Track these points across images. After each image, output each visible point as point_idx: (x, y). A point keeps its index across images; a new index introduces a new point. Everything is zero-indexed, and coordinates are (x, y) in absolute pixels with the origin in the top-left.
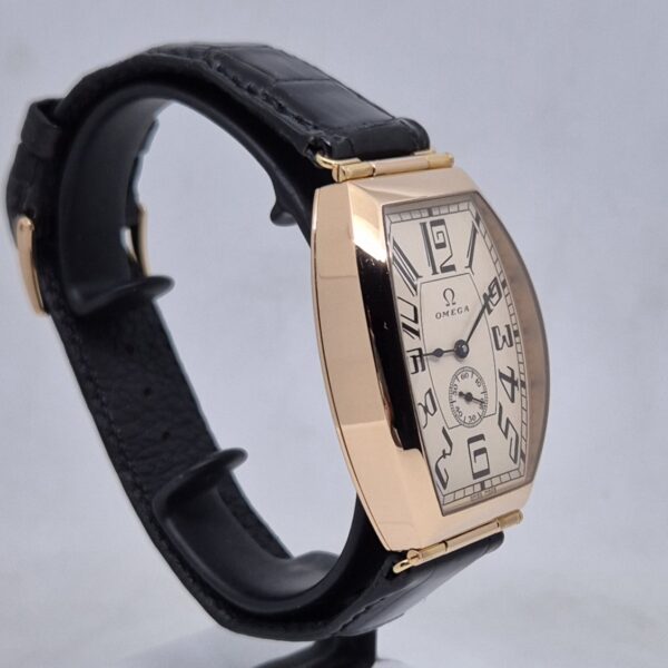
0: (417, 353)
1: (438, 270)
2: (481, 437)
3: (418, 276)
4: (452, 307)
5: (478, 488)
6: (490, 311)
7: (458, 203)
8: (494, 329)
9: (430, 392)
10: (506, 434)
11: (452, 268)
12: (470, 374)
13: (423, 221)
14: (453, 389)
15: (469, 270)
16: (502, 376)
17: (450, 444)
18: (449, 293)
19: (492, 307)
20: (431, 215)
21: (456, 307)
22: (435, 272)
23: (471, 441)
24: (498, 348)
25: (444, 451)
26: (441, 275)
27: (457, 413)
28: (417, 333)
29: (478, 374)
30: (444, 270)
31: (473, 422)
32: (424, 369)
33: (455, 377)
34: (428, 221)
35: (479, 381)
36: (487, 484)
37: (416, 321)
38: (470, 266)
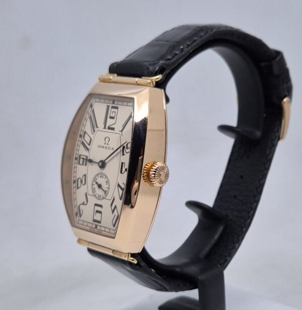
0: (85, 157)
1: (107, 127)
2: (101, 206)
3: (97, 127)
4: (106, 145)
5: (94, 226)
6: (123, 155)
7: (128, 102)
8: (122, 163)
9: (85, 175)
10: (113, 212)
11: (113, 129)
12: (104, 177)
13: (109, 105)
14: (95, 179)
15: (120, 133)
16: (119, 185)
17: (87, 201)
18: (107, 139)
19: (125, 153)
20: (113, 103)
21: (108, 146)
22: (105, 128)
23: (96, 205)
24: (121, 172)
25: (84, 202)
26: (107, 130)
27: (94, 190)
28: (88, 149)
29: (108, 179)
30: (109, 128)
31: (99, 198)
32: (86, 165)
33: (98, 175)
34: (111, 105)
35: (107, 182)
36: (98, 228)
37: (89, 144)
38: (122, 131)
